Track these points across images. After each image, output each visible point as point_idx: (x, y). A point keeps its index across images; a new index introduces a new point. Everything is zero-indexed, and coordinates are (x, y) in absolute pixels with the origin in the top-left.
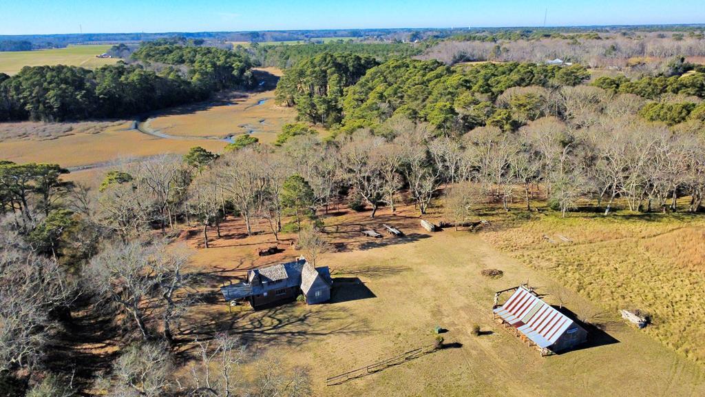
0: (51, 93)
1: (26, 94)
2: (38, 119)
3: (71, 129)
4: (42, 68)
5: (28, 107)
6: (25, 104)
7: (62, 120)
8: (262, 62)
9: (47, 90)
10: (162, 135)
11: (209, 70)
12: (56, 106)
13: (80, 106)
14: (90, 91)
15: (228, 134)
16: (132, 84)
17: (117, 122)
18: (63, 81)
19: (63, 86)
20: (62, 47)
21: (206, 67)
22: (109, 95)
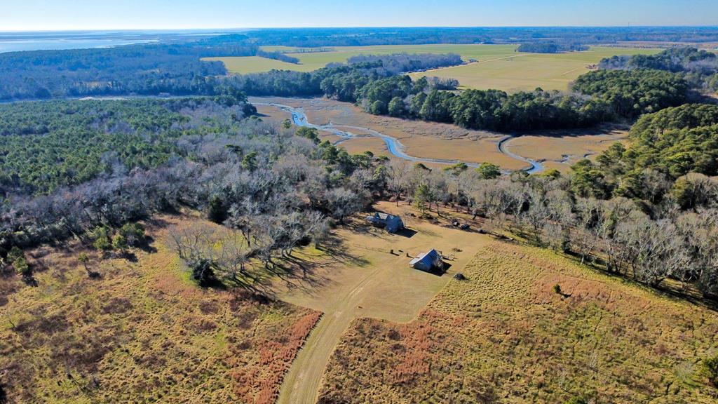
0: (468, 110)
1: (457, 107)
2: (457, 124)
3: (467, 135)
4: (473, 92)
5: (455, 116)
6: (454, 114)
7: (467, 128)
9: (467, 107)
11: (608, 102)
12: (467, 118)
13: (482, 120)
14: (491, 112)
15: (543, 158)
16: (522, 109)
17: (497, 135)
18: (479, 102)
19: (477, 106)
20: (583, 49)
21: (607, 99)
22: (503, 115)
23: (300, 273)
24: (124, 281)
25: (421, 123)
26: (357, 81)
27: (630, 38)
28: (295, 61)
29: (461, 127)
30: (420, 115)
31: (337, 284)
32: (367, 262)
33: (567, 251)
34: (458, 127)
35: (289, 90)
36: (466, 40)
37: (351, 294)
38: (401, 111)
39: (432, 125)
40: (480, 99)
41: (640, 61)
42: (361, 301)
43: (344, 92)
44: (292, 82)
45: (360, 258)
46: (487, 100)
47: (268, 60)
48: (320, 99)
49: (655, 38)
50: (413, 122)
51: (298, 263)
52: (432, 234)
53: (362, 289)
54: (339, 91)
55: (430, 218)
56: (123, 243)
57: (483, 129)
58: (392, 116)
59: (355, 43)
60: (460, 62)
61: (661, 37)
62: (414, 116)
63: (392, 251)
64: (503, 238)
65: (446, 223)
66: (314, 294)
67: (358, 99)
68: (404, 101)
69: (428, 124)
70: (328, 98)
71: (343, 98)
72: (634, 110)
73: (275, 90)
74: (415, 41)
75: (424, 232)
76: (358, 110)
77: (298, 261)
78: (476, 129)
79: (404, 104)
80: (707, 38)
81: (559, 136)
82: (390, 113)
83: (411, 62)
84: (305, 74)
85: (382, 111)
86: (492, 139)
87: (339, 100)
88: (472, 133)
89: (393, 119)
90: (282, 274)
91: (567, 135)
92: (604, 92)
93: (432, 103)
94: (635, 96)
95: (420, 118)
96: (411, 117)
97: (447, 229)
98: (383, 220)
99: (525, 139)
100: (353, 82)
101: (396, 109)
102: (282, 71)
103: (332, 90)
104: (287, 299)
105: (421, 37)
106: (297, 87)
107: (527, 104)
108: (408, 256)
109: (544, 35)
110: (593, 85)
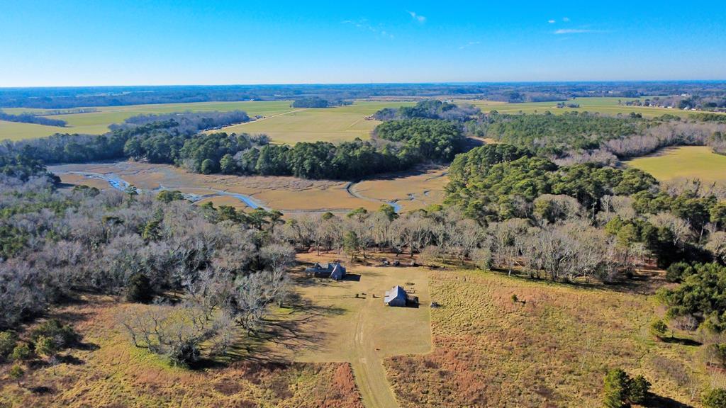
0: (307, 162)
1: (294, 160)
2: (298, 176)
3: (312, 185)
4: (306, 144)
5: (294, 168)
6: (293, 166)
7: (310, 179)
8: (485, 133)
9: (305, 159)
10: (360, 196)
11: (417, 146)
12: (308, 170)
13: (321, 170)
14: (329, 161)
15: (395, 199)
16: (355, 157)
17: (339, 183)
18: (316, 154)
19: (314, 157)
20: (349, 104)
21: (415, 144)
22: (339, 164)
23: (287, 333)
24: (90, 386)
25: (259, 178)
26: (171, 140)
27: (378, 93)
28: (61, 124)
29: (303, 178)
30: (256, 170)
31: (334, 335)
32: (343, 310)
33: (493, 269)
34: (299, 179)
35: (84, 156)
36: (236, 98)
37: (357, 339)
38: (234, 168)
39: (271, 179)
40: (315, 150)
41: (409, 112)
42: (373, 344)
43: (156, 154)
44: (87, 146)
45: (332, 308)
46: (321, 151)
47: (19, 124)
48: (127, 163)
49: (397, 93)
50: (250, 178)
51: (276, 325)
52: (375, 275)
53: (362, 333)
54: (151, 152)
55: (359, 261)
56: (52, 347)
57: (323, 178)
58: (226, 173)
59: (115, 102)
60: (247, 119)
61: (402, 92)
62: (249, 172)
63: (358, 295)
64: (435, 267)
65: (377, 264)
66: (323, 349)
67: (175, 160)
68: (235, 158)
69: (266, 178)
70: (137, 161)
71: (155, 160)
72: (437, 151)
73: (66, 157)
74: (185, 99)
75: (366, 274)
76: (181, 171)
77: (274, 323)
78: (318, 179)
79: (235, 161)
80: (435, 93)
81: (390, 178)
82: (223, 171)
83: (204, 120)
84: (100, 136)
85: (214, 169)
86: (336, 187)
87: (151, 162)
88: (316, 183)
89: (227, 177)
90: (271, 338)
91: (397, 177)
92: (409, 139)
93: (267, 159)
94: (434, 140)
95: (256, 173)
96: (246, 173)
97: (381, 268)
98: (325, 269)
99: (365, 185)
100: (165, 142)
101: (229, 167)
102: (68, 134)
103: (140, 152)
104: (299, 360)
105: (185, 95)
106: (92, 151)
107: (357, 153)
108: (374, 297)
109: (303, 91)
110: (397, 134)
